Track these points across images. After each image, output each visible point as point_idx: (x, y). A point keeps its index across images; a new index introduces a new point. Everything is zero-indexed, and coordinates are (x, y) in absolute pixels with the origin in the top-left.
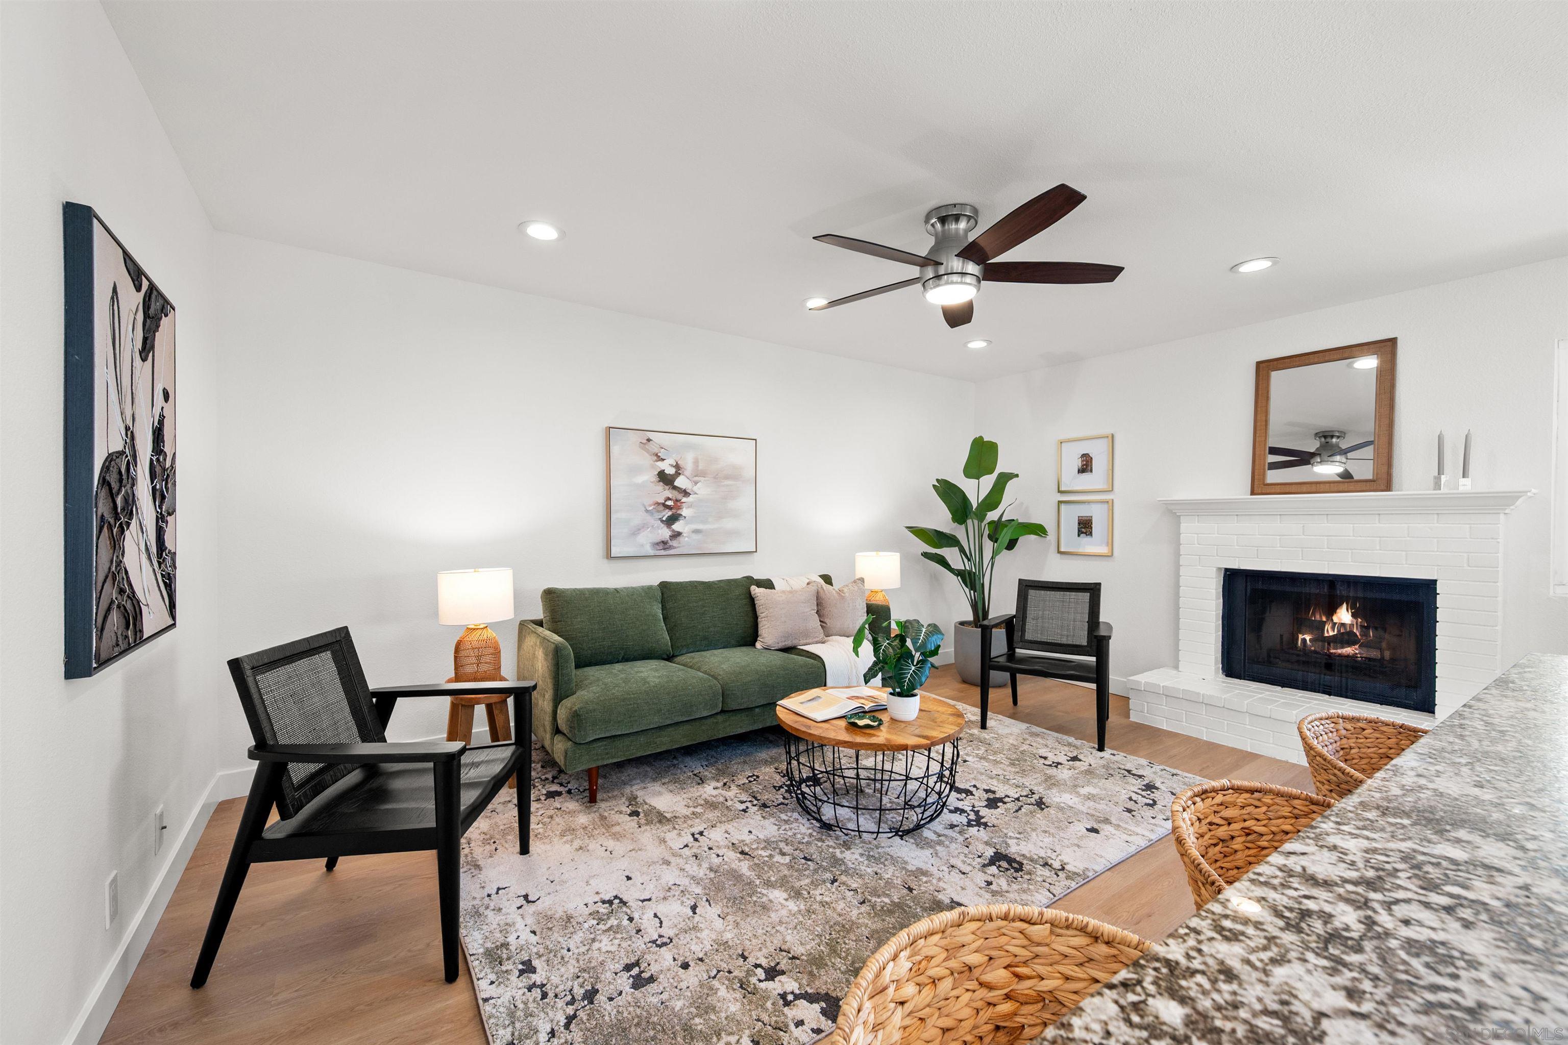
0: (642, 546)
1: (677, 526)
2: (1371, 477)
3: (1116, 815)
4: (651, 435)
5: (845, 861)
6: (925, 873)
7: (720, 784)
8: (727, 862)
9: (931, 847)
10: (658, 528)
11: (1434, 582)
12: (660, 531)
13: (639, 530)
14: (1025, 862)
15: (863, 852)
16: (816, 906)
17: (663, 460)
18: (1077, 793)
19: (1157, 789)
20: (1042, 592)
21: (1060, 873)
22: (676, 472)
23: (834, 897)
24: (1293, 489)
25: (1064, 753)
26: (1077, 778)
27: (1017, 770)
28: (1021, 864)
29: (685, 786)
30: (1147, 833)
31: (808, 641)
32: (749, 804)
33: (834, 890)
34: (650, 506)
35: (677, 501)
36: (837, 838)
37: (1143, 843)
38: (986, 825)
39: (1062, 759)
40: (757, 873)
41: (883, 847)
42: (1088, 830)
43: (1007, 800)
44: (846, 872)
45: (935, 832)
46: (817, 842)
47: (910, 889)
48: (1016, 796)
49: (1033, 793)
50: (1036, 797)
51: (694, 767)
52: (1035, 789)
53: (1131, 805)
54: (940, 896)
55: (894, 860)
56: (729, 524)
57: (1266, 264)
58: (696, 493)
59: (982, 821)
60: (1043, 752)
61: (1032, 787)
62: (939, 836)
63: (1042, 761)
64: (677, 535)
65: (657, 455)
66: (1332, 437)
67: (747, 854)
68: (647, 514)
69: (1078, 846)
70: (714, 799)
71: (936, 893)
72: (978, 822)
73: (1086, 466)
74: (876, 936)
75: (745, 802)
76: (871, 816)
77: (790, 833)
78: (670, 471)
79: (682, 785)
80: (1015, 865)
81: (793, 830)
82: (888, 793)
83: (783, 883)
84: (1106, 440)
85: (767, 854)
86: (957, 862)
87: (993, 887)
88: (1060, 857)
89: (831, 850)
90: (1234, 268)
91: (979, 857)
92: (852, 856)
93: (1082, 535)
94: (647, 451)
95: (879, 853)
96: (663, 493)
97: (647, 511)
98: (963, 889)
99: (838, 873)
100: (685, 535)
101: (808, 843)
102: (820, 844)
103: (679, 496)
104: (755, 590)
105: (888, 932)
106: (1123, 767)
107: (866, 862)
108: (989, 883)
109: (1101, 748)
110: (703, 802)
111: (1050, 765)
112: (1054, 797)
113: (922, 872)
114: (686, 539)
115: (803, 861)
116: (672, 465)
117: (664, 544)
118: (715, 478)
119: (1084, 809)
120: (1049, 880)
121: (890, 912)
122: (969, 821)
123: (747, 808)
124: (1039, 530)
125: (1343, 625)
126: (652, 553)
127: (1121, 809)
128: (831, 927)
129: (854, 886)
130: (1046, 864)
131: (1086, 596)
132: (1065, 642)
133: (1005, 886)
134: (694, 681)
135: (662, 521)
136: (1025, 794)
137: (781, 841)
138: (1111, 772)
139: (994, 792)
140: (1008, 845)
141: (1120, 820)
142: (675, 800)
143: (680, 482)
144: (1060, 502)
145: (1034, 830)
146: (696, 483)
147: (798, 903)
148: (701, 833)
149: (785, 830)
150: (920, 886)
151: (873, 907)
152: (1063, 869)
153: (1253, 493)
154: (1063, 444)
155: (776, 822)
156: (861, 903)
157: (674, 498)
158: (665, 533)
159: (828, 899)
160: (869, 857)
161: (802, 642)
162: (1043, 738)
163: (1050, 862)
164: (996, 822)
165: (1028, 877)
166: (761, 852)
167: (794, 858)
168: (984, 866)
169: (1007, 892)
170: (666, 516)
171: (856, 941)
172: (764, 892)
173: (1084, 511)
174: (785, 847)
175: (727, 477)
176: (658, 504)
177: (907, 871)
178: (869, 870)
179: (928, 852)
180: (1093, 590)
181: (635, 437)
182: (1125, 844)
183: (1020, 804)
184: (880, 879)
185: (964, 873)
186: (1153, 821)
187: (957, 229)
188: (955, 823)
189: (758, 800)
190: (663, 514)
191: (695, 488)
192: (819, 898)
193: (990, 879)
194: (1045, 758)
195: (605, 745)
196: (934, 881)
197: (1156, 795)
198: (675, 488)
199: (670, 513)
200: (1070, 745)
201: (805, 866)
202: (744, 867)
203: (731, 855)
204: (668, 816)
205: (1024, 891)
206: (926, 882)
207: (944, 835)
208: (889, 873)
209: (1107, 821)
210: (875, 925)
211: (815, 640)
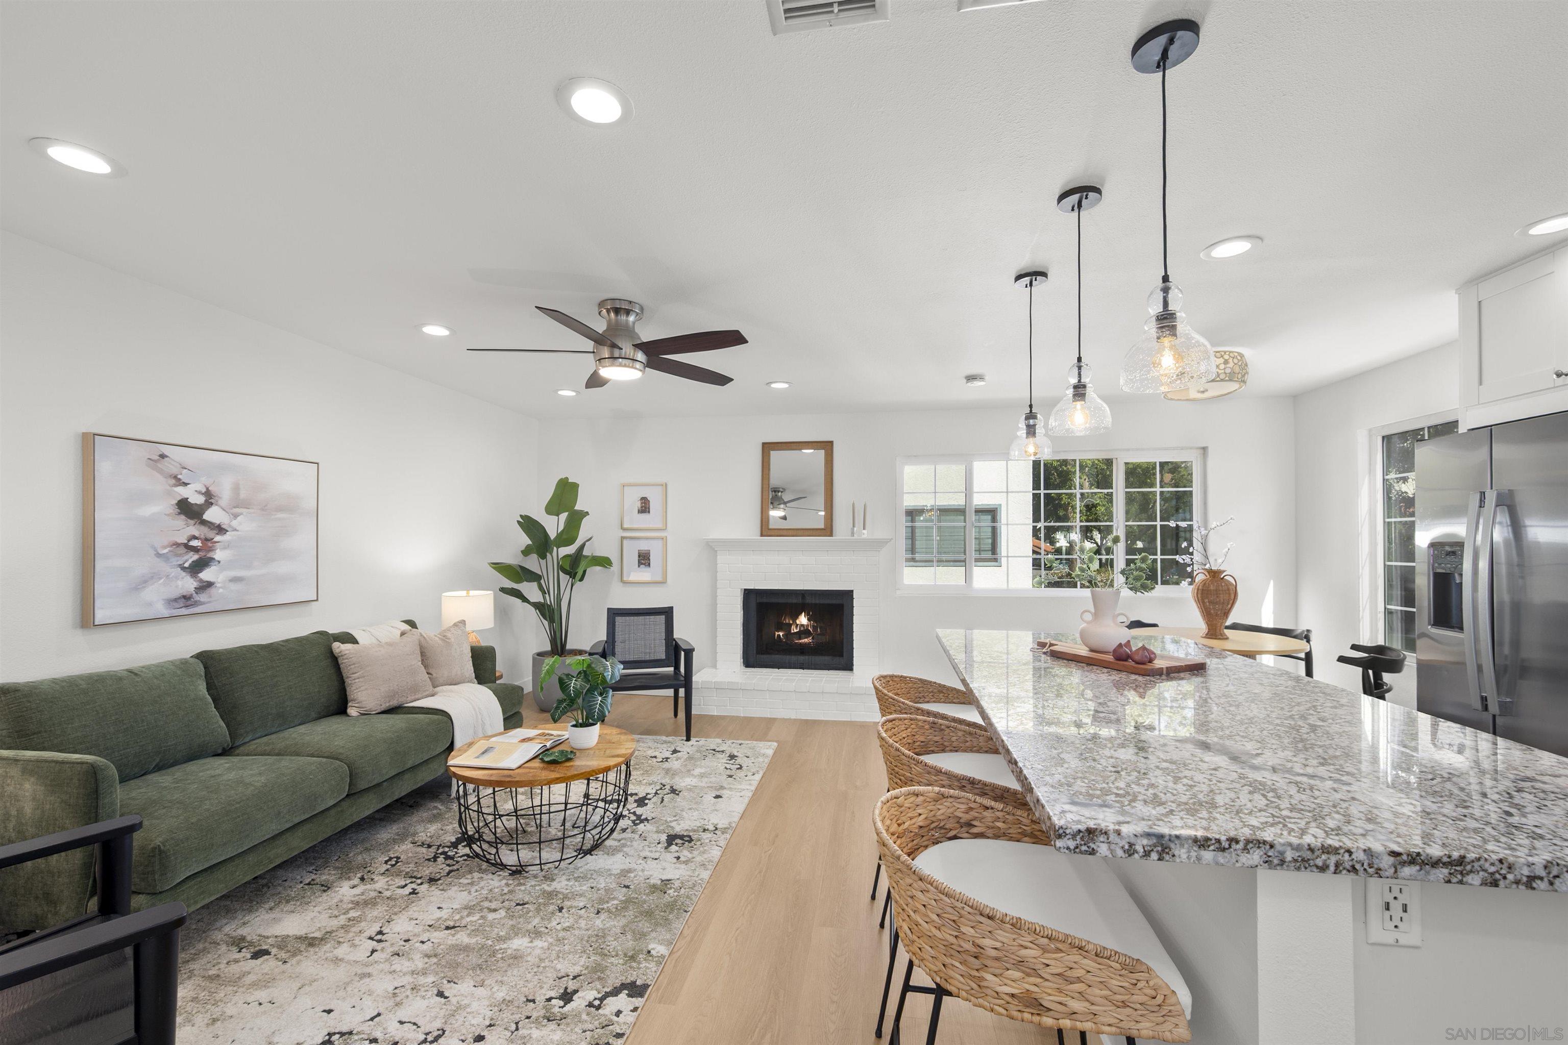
0: (150, 604)
1: (206, 575)
2: (823, 527)
3: (726, 782)
4: (166, 450)
5: (558, 890)
6: (630, 871)
7: (356, 881)
8: (439, 943)
9: (619, 851)
10: (177, 578)
11: (852, 591)
12: (180, 583)
13: (145, 582)
14: (691, 834)
15: (568, 877)
16: (561, 934)
17: (186, 484)
18: (693, 775)
19: (737, 756)
20: (628, 618)
21: (716, 832)
22: (206, 501)
23: (571, 920)
24: (785, 533)
25: (665, 750)
26: (686, 765)
27: (642, 772)
28: (690, 836)
29: (306, 900)
30: (748, 787)
31: (417, 697)
32: (414, 886)
33: (566, 915)
34: (164, 547)
35: (206, 540)
36: (535, 876)
37: (750, 794)
38: (646, 819)
39: (668, 754)
40: (482, 937)
41: (581, 867)
42: (715, 798)
43: (649, 796)
44: (566, 897)
45: (615, 840)
46: (519, 888)
47: (627, 887)
48: (654, 792)
49: (664, 786)
50: (668, 787)
51: (299, 877)
52: (663, 782)
53: (729, 772)
54: (652, 881)
55: (599, 872)
56: (283, 568)
57: (785, 386)
58: (236, 530)
59: (642, 818)
60: (650, 753)
61: (660, 781)
62: (620, 841)
63: (654, 760)
64: (207, 586)
65: (175, 477)
66: (779, 492)
67: (454, 927)
68: (158, 560)
69: (716, 810)
70: (363, 897)
71: (648, 881)
72: (640, 820)
73: (645, 507)
74: (627, 929)
75: (406, 885)
76: (551, 848)
77: (485, 892)
78: (198, 500)
79: (303, 901)
80: (687, 839)
81: (486, 888)
82: (551, 825)
83: (515, 932)
84: (660, 487)
85: (478, 917)
86: (646, 853)
87: (682, 859)
88: (710, 822)
89: (537, 888)
90: (769, 383)
91: (659, 843)
92: (561, 884)
93: (642, 566)
94: (161, 471)
95: (581, 873)
96: (185, 530)
97: (158, 555)
98: (664, 869)
99: (559, 902)
100: (218, 585)
101: (510, 892)
102: (523, 888)
103: (210, 534)
104: (337, 647)
105: (634, 922)
106: (708, 748)
107: (576, 883)
108: (678, 858)
109: (688, 739)
110: (351, 906)
111: (662, 761)
112: (682, 783)
113: (625, 873)
114: (221, 590)
115: (520, 907)
116: (200, 492)
117: (186, 600)
118: (263, 510)
119: (703, 784)
120: (713, 839)
121: (625, 908)
122: (633, 822)
123: (414, 890)
124: (604, 562)
125: (802, 625)
126: (166, 612)
127: (725, 777)
128: (588, 941)
129: (581, 905)
130: (704, 830)
131: (662, 619)
132: (648, 659)
133: (690, 856)
134: (314, 768)
135: (183, 569)
136: (658, 788)
137: (482, 901)
138: (704, 754)
139: (636, 794)
140: (672, 827)
141: (729, 784)
142: (308, 918)
143: (211, 515)
144: (623, 538)
145: (683, 810)
146: (236, 516)
147: (544, 939)
148: (380, 933)
149: (477, 891)
150: (632, 881)
151: (609, 911)
152: (716, 829)
153: (762, 535)
154: (626, 488)
155: (461, 889)
156: (597, 914)
157: (202, 537)
158: (188, 584)
159: (567, 924)
160: (576, 879)
161: (409, 699)
162: (643, 742)
163: (706, 827)
164: (653, 815)
165: (698, 843)
166: (468, 919)
167: (509, 909)
168: (666, 848)
169: (693, 858)
170: (190, 561)
171: (615, 940)
172: (505, 946)
173: (644, 546)
174: (490, 904)
175: (280, 509)
176: (177, 545)
177: (615, 875)
178: (584, 888)
179: (620, 855)
180: (667, 613)
181: (143, 451)
182: (741, 798)
183: (661, 796)
184: (599, 890)
185: (656, 859)
186: (747, 778)
187: (627, 321)
188: (624, 827)
189: (420, 878)
190: (186, 558)
191: (234, 523)
192: (559, 927)
193: (676, 855)
194: (655, 757)
195: (200, 882)
196: (640, 873)
197: (739, 761)
198: (204, 523)
199: (196, 557)
200: (665, 742)
201: (525, 910)
202: (462, 938)
203: (438, 936)
204: (318, 935)
205: (704, 853)
206: (635, 877)
207: (622, 839)
208: (602, 883)
209: (722, 788)
210: (621, 923)
211: (425, 694)
